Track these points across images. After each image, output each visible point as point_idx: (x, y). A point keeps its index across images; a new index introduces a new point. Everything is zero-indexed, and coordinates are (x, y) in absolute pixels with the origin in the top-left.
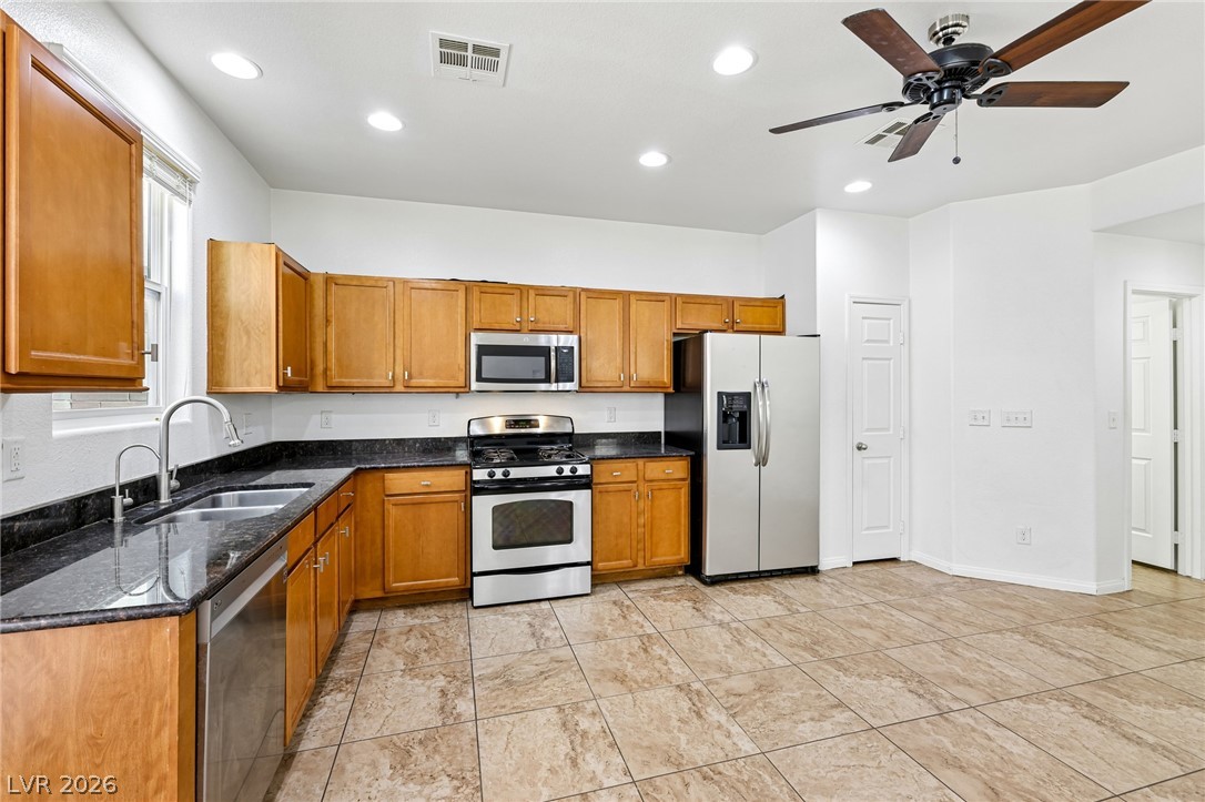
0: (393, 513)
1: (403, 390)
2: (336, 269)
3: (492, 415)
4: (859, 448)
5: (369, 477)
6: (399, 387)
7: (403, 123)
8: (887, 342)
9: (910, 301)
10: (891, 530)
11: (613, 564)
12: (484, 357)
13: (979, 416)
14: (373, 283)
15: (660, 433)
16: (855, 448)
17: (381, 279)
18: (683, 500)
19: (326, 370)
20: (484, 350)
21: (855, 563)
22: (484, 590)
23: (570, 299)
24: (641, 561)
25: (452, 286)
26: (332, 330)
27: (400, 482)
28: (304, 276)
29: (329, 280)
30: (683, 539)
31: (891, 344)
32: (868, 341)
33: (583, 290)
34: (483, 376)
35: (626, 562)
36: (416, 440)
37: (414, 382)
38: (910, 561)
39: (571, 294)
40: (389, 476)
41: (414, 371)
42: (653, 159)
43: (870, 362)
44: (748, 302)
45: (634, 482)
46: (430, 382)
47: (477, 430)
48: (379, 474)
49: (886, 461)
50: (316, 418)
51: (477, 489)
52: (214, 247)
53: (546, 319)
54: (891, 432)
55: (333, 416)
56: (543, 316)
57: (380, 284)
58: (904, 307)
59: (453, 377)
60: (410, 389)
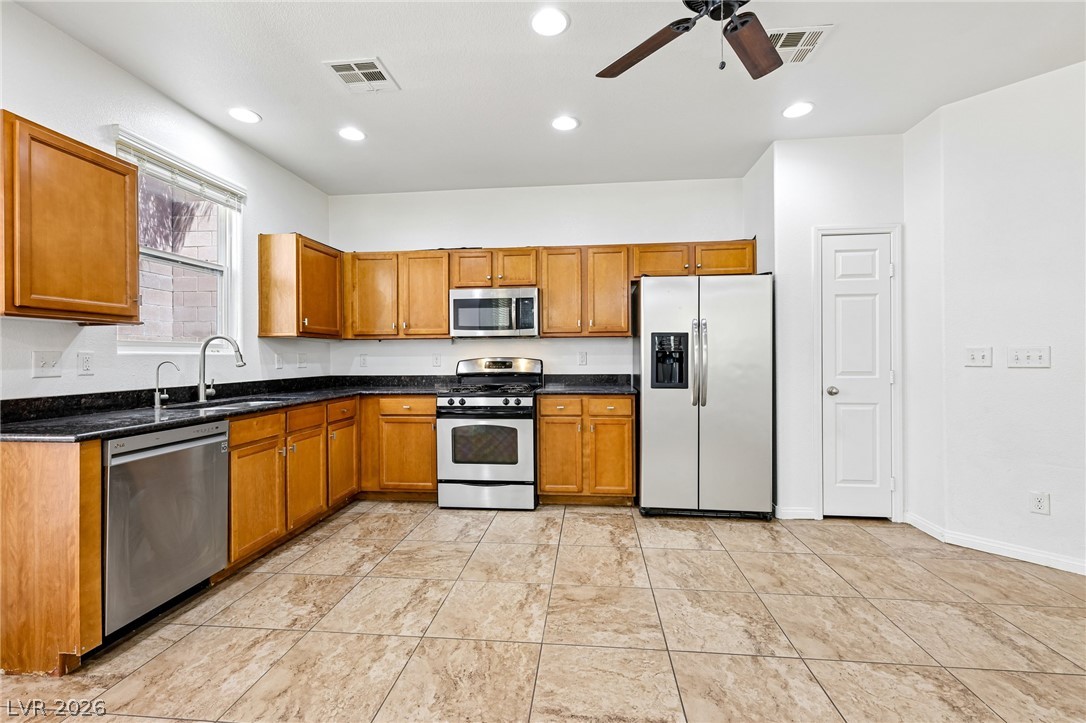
0: (386, 428)
1: (405, 337)
2: (360, 249)
3: (480, 357)
4: (831, 393)
5: (370, 401)
6: (402, 335)
7: (366, 135)
8: (871, 275)
9: (903, 228)
10: (877, 486)
11: (560, 487)
12: (460, 310)
13: (978, 357)
14: (382, 257)
15: (630, 375)
16: (825, 393)
17: (388, 253)
18: (626, 435)
19: (353, 323)
20: (460, 304)
21: (825, 517)
22: (447, 495)
23: (532, 257)
24: (586, 487)
25: (440, 253)
26: (356, 294)
27: (390, 405)
28: (335, 255)
29: (356, 257)
30: (626, 472)
31: (877, 277)
32: (843, 276)
33: (545, 248)
34: (460, 325)
35: (573, 488)
36: (422, 377)
37: (412, 331)
38: (903, 523)
39: (534, 253)
40: (383, 401)
41: (412, 323)
42: (564, 123)
43: (844, 299)
44: (710, 247)
45: (578, 416)
46: (423, 331)
47: (463, 369)
48: (376, 399)
49: (871, 408)
50: (357, 359)
51: (441, 413)
52: (263, 239)
53: (513, 276)
54: (877, 376)
55: (368, 358)
56: (510, 273)
57: (387, 257)
58: (896, 234)
59: (440, 326)
60: (410, 337)
